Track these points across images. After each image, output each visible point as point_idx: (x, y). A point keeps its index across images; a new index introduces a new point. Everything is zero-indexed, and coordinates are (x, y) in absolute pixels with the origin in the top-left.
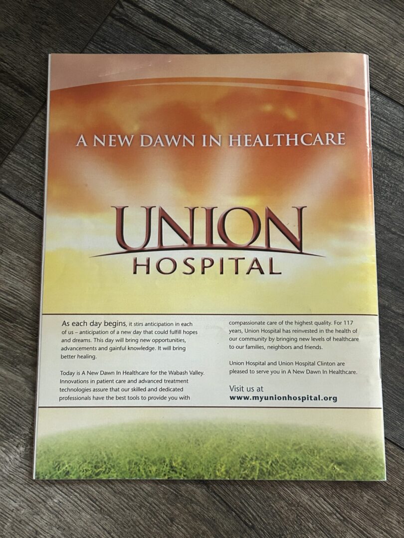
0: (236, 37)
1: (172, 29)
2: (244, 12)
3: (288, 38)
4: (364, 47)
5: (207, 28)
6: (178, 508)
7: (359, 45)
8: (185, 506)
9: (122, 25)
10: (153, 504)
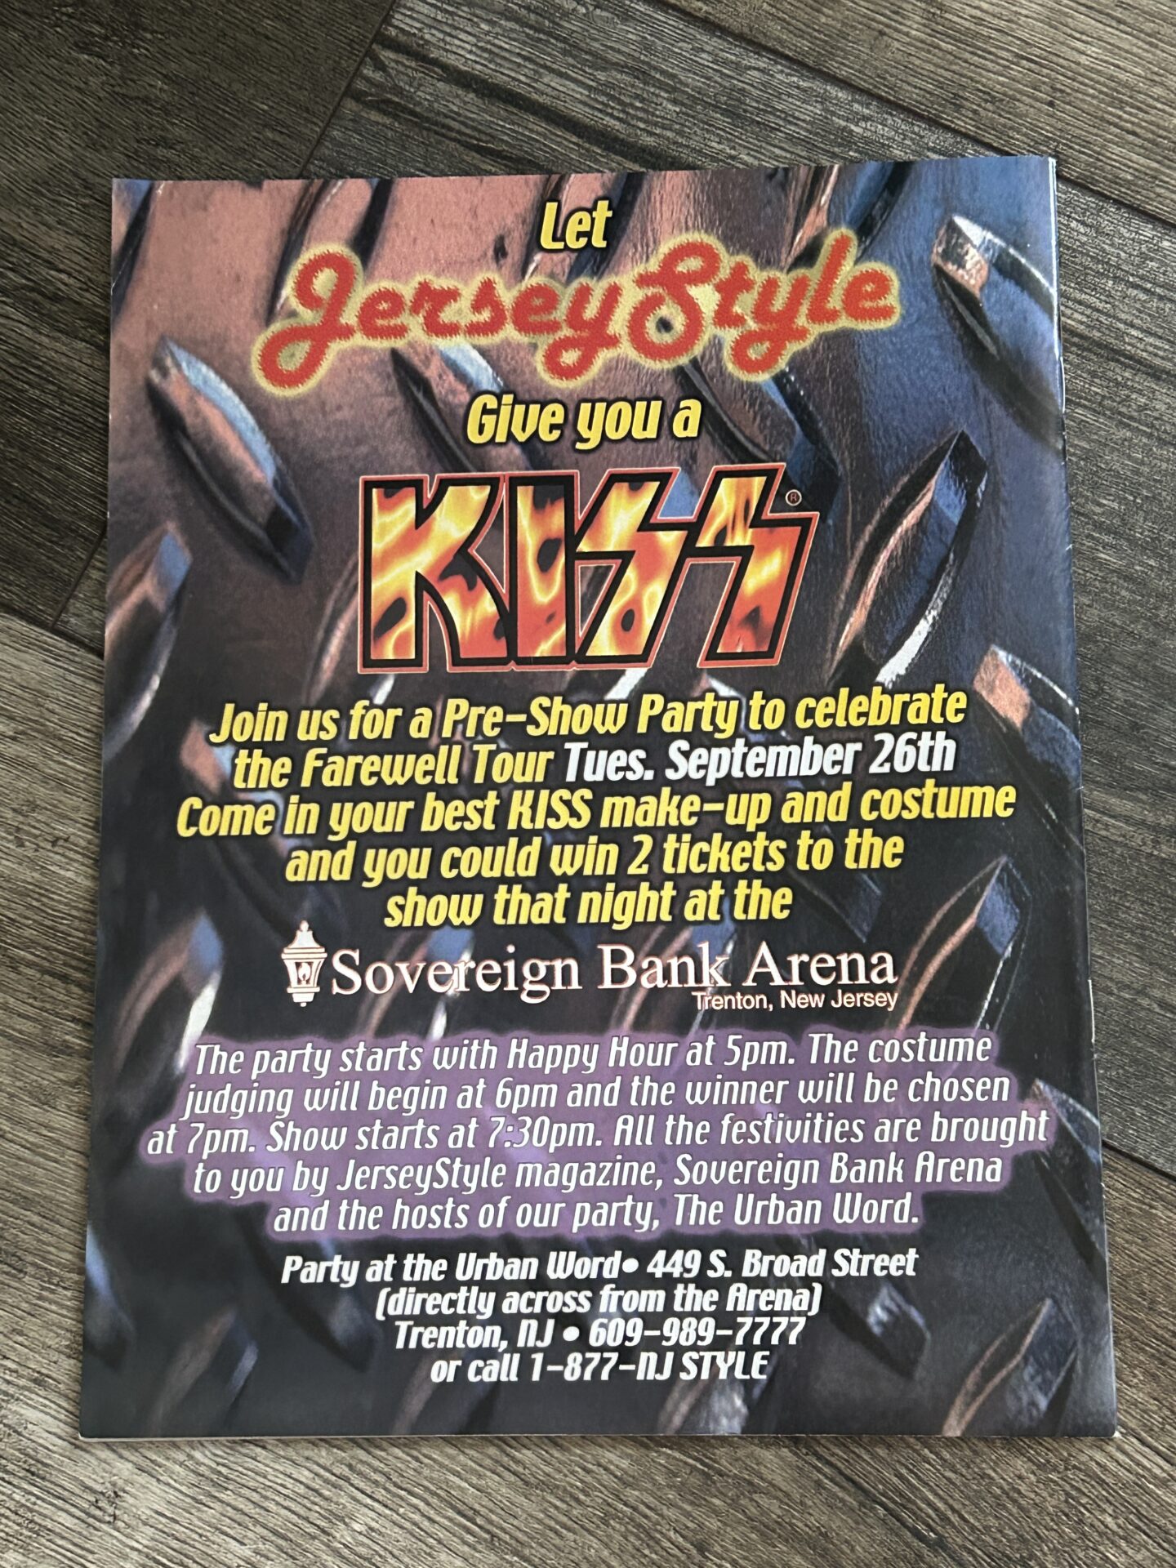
0: (725, 113)
1: (534, 113)
2: (739, 37)
3: (880, 98)
4: (1106, 94)
5: (637, 97)
6: (716, 1512)
7: (1091, 91)
8: (734, 1503)
9: (388, 121)
10: (642, 1508)
